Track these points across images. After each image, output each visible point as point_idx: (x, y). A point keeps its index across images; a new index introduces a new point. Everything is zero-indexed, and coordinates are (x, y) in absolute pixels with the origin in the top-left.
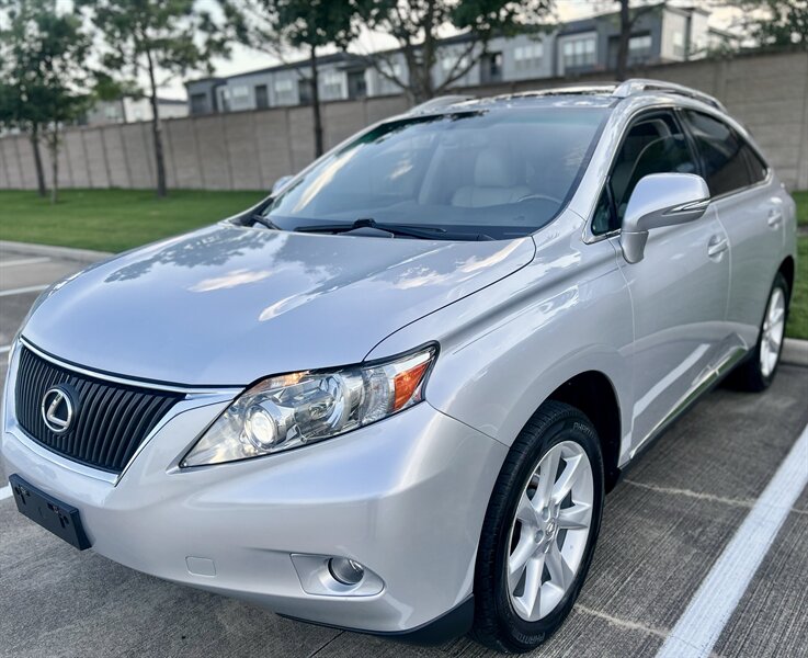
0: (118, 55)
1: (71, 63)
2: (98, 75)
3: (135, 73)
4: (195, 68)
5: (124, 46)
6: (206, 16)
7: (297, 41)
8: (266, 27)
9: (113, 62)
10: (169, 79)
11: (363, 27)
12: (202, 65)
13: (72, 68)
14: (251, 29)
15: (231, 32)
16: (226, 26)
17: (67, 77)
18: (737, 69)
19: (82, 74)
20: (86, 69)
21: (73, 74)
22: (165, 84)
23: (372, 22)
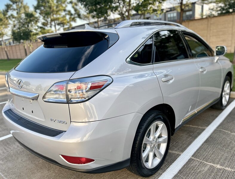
0: (46, 22)
1: (34, 25)
2: (41, 28)
3: (51, 27)
4: (67, 25)
5: (48, 20)
6: (69, 12)
7: (93, 17)
8: (85, 14)
9: (45, 24)
10: (60, 28)
11: (111, 13)
12: (69, 24)
13: (34, 26)
14: (81, 14)
15: (76, 15)
16: (75, 14)
17: (33, 28)
18: (213, 20)
19: (37, 28)
20: (38, 26)
21: (34, 27)
22: (59, 30)
23: (114, 11)
